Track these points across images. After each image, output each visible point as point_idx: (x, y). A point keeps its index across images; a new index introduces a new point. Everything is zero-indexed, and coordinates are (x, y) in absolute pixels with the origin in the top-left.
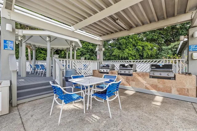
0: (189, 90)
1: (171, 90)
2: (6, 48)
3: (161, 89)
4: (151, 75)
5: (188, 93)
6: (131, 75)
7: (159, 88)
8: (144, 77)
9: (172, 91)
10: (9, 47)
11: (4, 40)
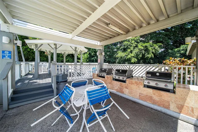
0: (194, 110)
1: (169, 105)
2: (4, 58)
3: (157, 102)
4: (145, 84)
5: (193, 113)
6: (124, 82)
7: (154, 100)
8: (138, 86)
9: (170, 107)
10: (7, 57)
11: (2, 51)
